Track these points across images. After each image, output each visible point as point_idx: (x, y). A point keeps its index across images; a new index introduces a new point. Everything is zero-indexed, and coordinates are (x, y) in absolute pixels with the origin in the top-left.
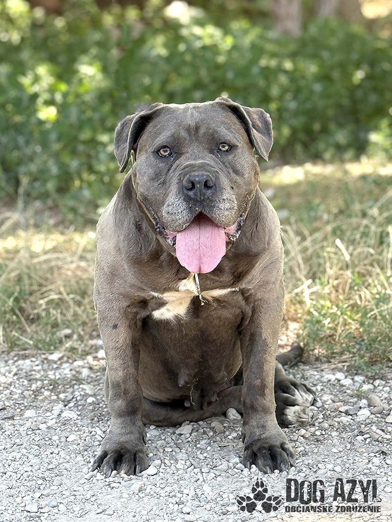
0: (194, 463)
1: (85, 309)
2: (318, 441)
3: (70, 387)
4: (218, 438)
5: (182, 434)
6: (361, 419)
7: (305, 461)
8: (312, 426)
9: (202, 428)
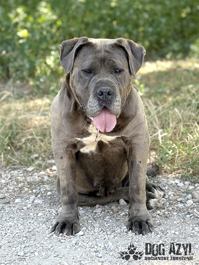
0: (103, 229)
1: (46, 143)
2: (166, 217)
3: (38, 186)
4: (115, 215)
5: (97, 213)
6: (188, 205)
7: (160, 228)
8: (163, 209)
9: (107, 210)
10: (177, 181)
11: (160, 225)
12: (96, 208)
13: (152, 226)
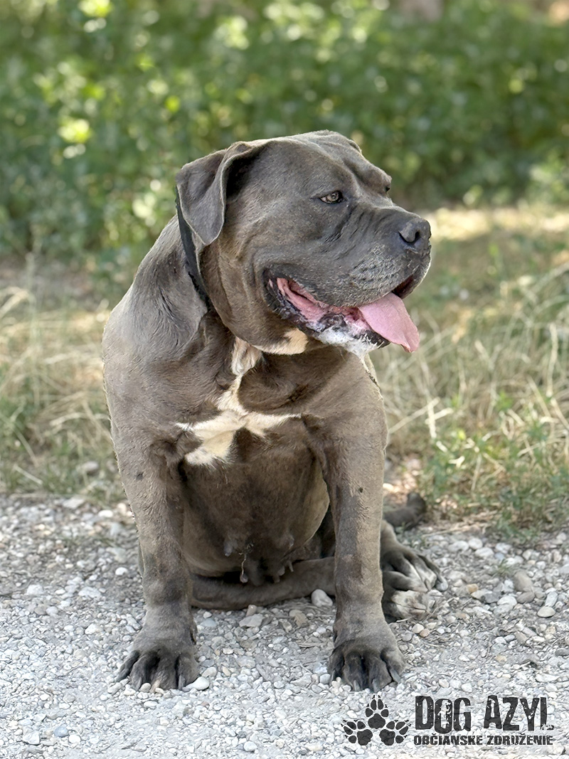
0: (263, 673)
2: (440, 643)
3: (93, 550)
4: (298, 635)
5: (248, 627)
6: (503, 611)
7: (421, 674)
8: (432, 620)
9: (277, 619)
10: (475, 543)
11: (422, 663)
12: (248, 613)
13: (397, 668)
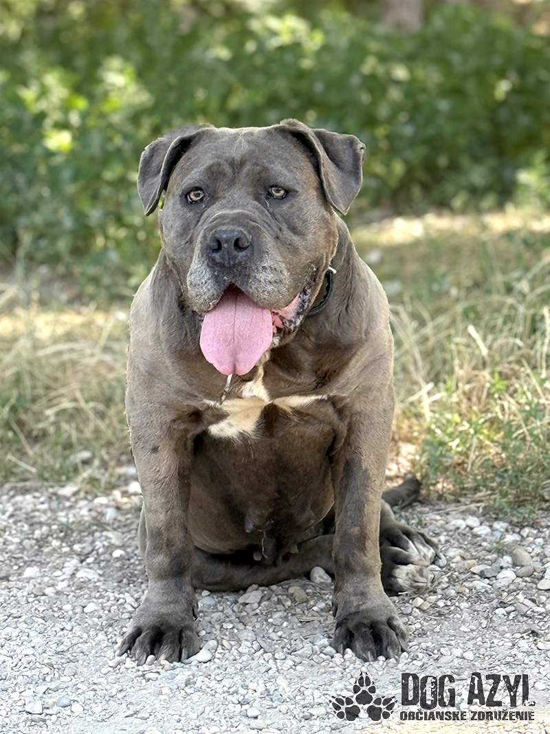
0: (263, 645)
1: (111, 423)
2: (440, 615)
3: (89, 534)
4: (298, 610)
5: (247, 604)
6: (502, 584)
7: (422, 644)
8: (432, 593)
9: (276, 595)
10: (472, 521)
11: (422, 634)
12: (248, 591)
